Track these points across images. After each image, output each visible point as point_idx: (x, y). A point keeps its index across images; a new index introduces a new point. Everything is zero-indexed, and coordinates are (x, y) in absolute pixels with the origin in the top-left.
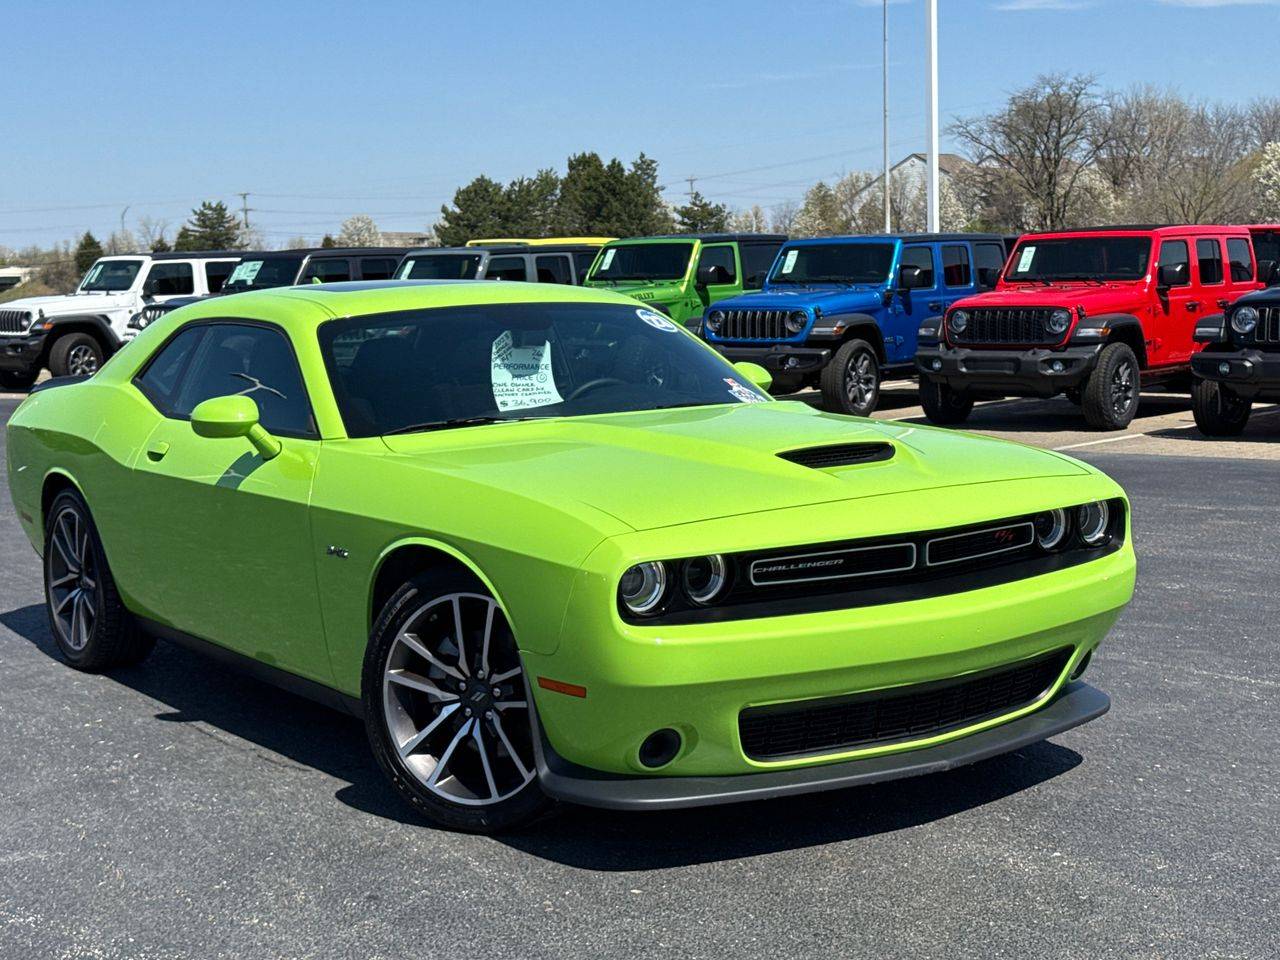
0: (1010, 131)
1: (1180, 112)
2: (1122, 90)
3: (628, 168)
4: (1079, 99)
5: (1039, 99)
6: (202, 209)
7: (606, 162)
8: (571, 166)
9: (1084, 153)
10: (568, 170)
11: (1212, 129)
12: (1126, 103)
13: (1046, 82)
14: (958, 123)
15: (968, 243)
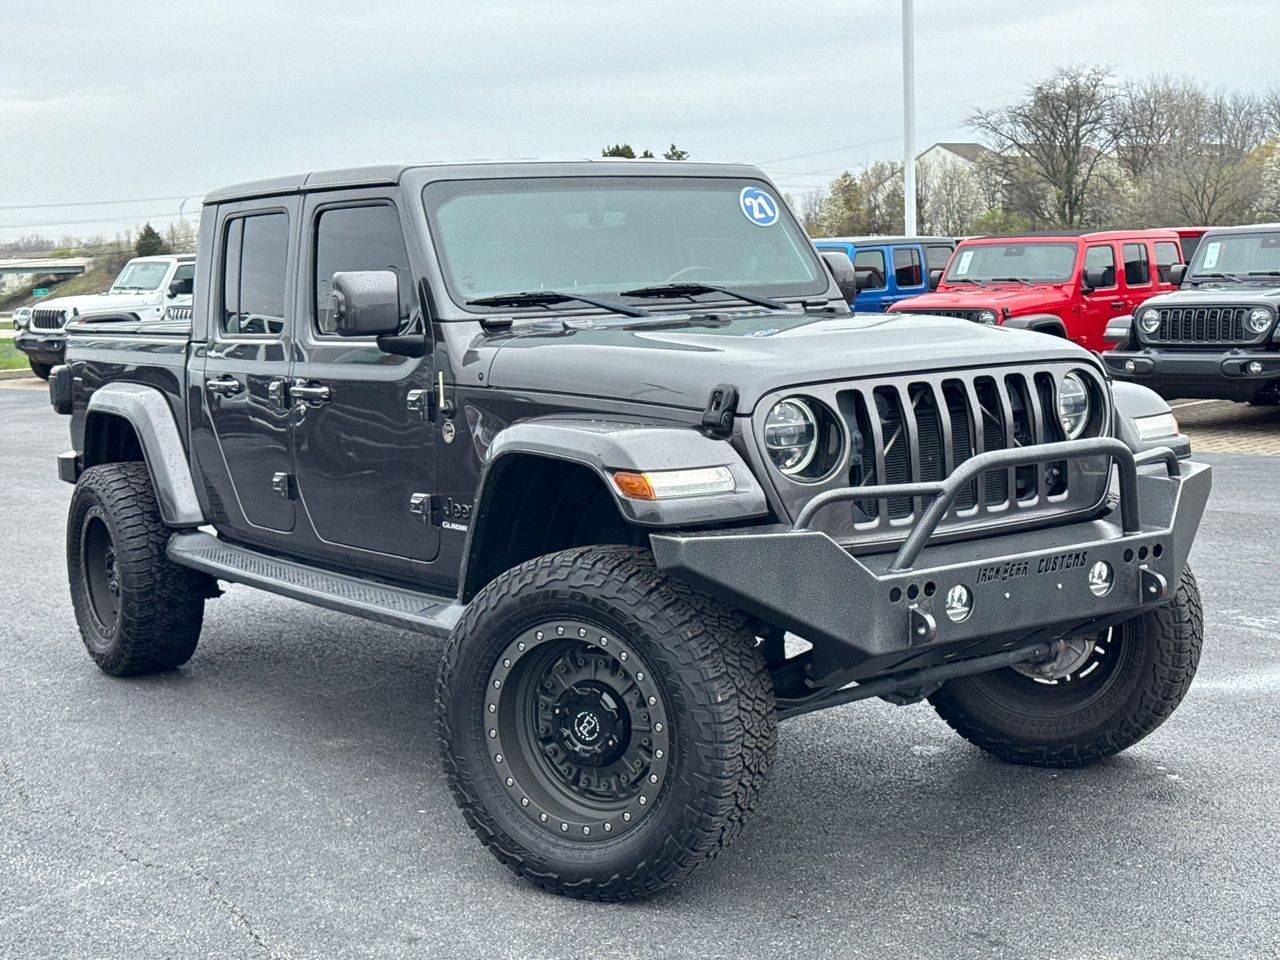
0: (1030, 121)
1: (1198, 101)
2: (1141, 80)
4: (1097, 89)
5: (1058, 90)
9: (1102, 142)
12: (1145, 93)
13: (1063, 73)
14: (978, 114)
15: (919, 247)
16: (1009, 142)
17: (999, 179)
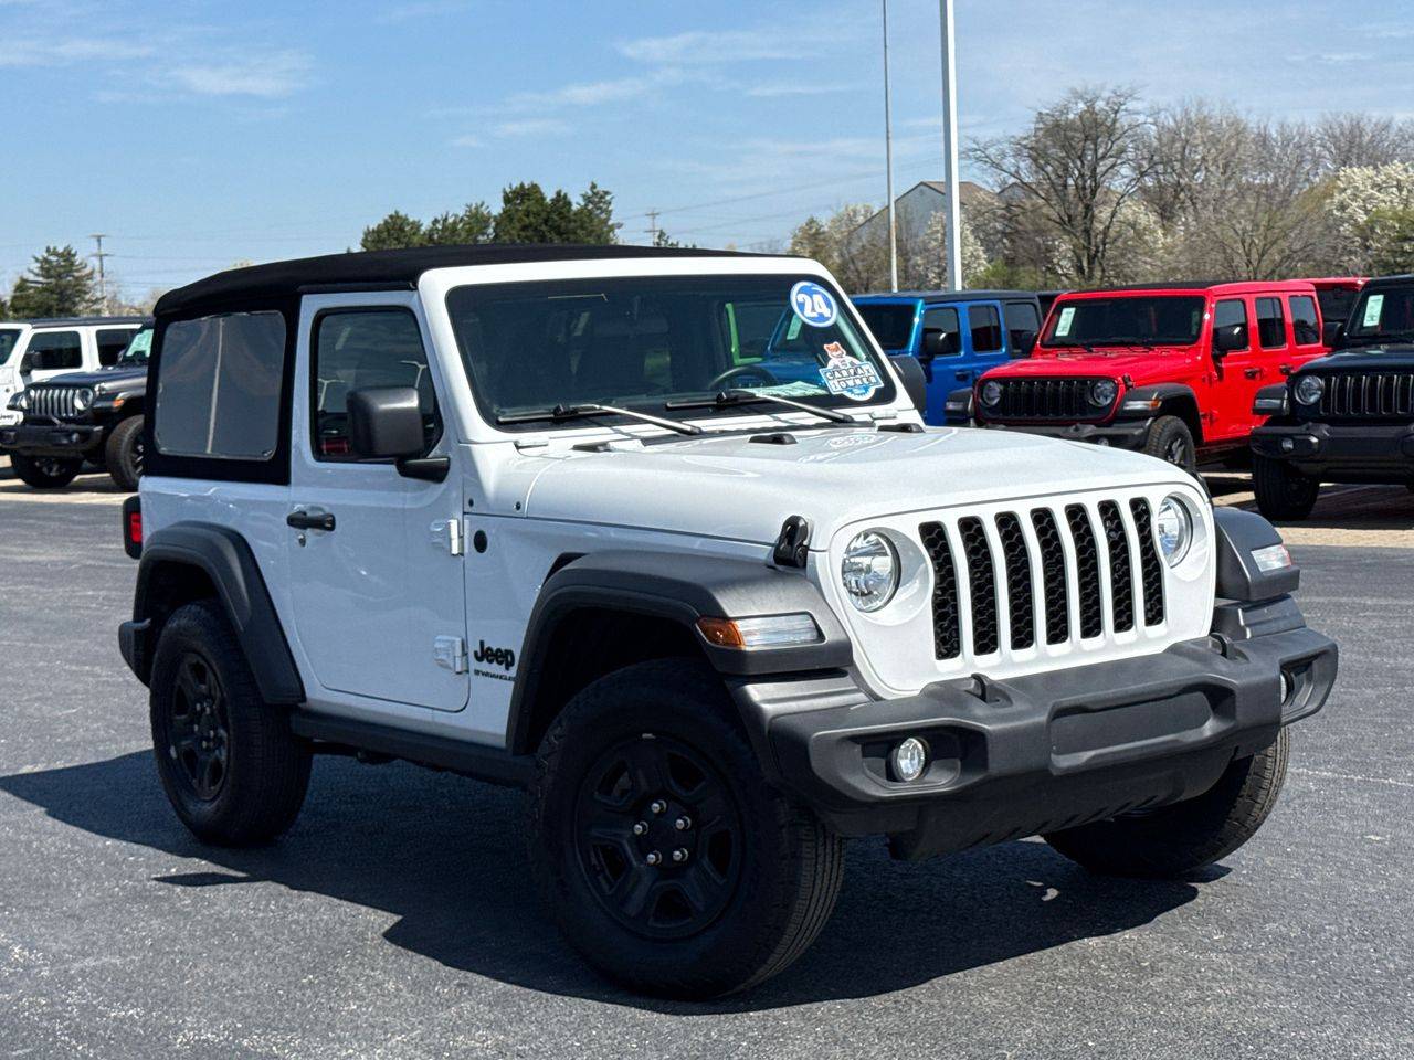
0: (1037, 155)
1: (1239, 131)
2: (1169, 105)
3: (577, 202)
4: (1118, 115)
5: (1071, 116)
6: (46, 255)
7: (549, 195)
8: (507, 200)
9: (1126, 181)
10: (502, 205)
11: (1277, 151)
12: (1175, 121)
13: (1079, 96)
14: (975, 146)
15: (997, 303)
16: (1013, 180)
17: (1001, 226)
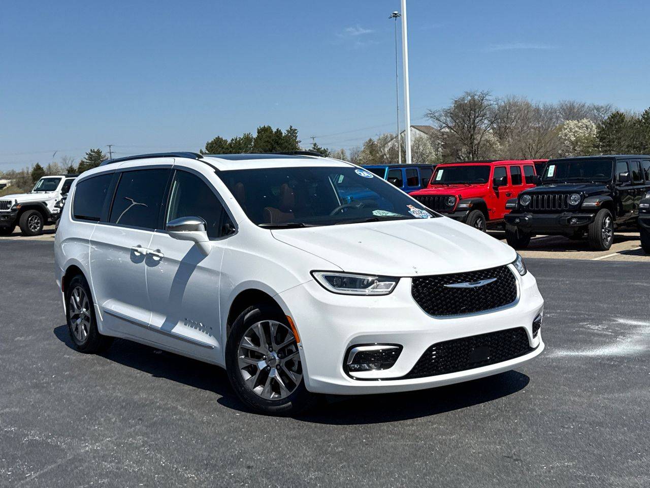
0: (453, 115)
1: (528, 106)
2: (502, 98)
3: (284, 133)
4: (483, 101)
5: (466, 102)
7: (274, 130)
8: (259, 132)
9: (486, 125)
10: (257, 134)
11: (543, 114)
12: (505, 103)
13: (468, 94)
14: (430, 112)
16: (444, 125)
17: (440, 142)
